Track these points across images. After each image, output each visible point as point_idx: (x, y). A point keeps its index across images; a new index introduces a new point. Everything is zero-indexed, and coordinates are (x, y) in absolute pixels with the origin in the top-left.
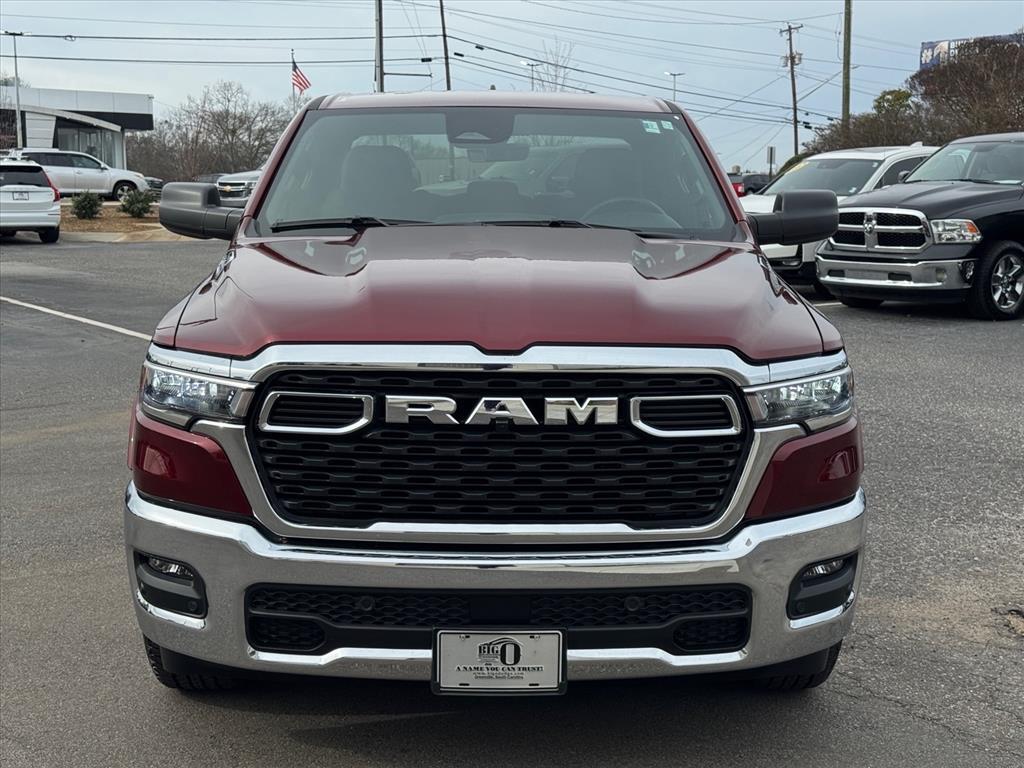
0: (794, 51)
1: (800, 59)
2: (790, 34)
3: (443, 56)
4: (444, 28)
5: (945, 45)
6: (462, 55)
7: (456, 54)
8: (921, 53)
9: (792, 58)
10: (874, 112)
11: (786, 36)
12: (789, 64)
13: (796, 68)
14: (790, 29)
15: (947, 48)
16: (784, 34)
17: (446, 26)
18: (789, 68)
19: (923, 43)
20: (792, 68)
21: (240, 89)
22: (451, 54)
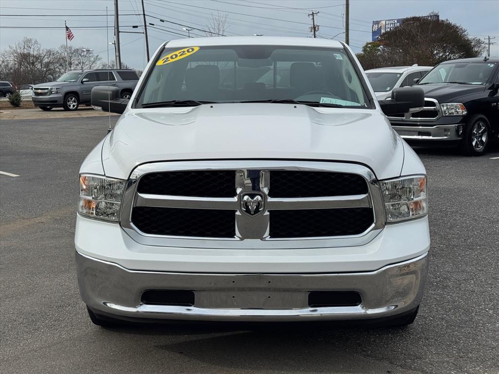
0: (315, 24)
1: (318, 29)
2: (313, 16)
3: (144, 24)
4: (144, 11)
5: (384, 22)
6: (153, 25)
7: (150, 24)
8: (373, 26)
9: (315, 28)
10: (363, 53)
11: (311, 17)
12: (313, 30)
13: (317, 33)
14: (313, 13)
15: (385, 24)
16: (310, 16)
17: (145, 10)
18: (313, 33)
19: (373, 22)
20: (314, 33)
21: (36, 42)
22: (147, 24)
